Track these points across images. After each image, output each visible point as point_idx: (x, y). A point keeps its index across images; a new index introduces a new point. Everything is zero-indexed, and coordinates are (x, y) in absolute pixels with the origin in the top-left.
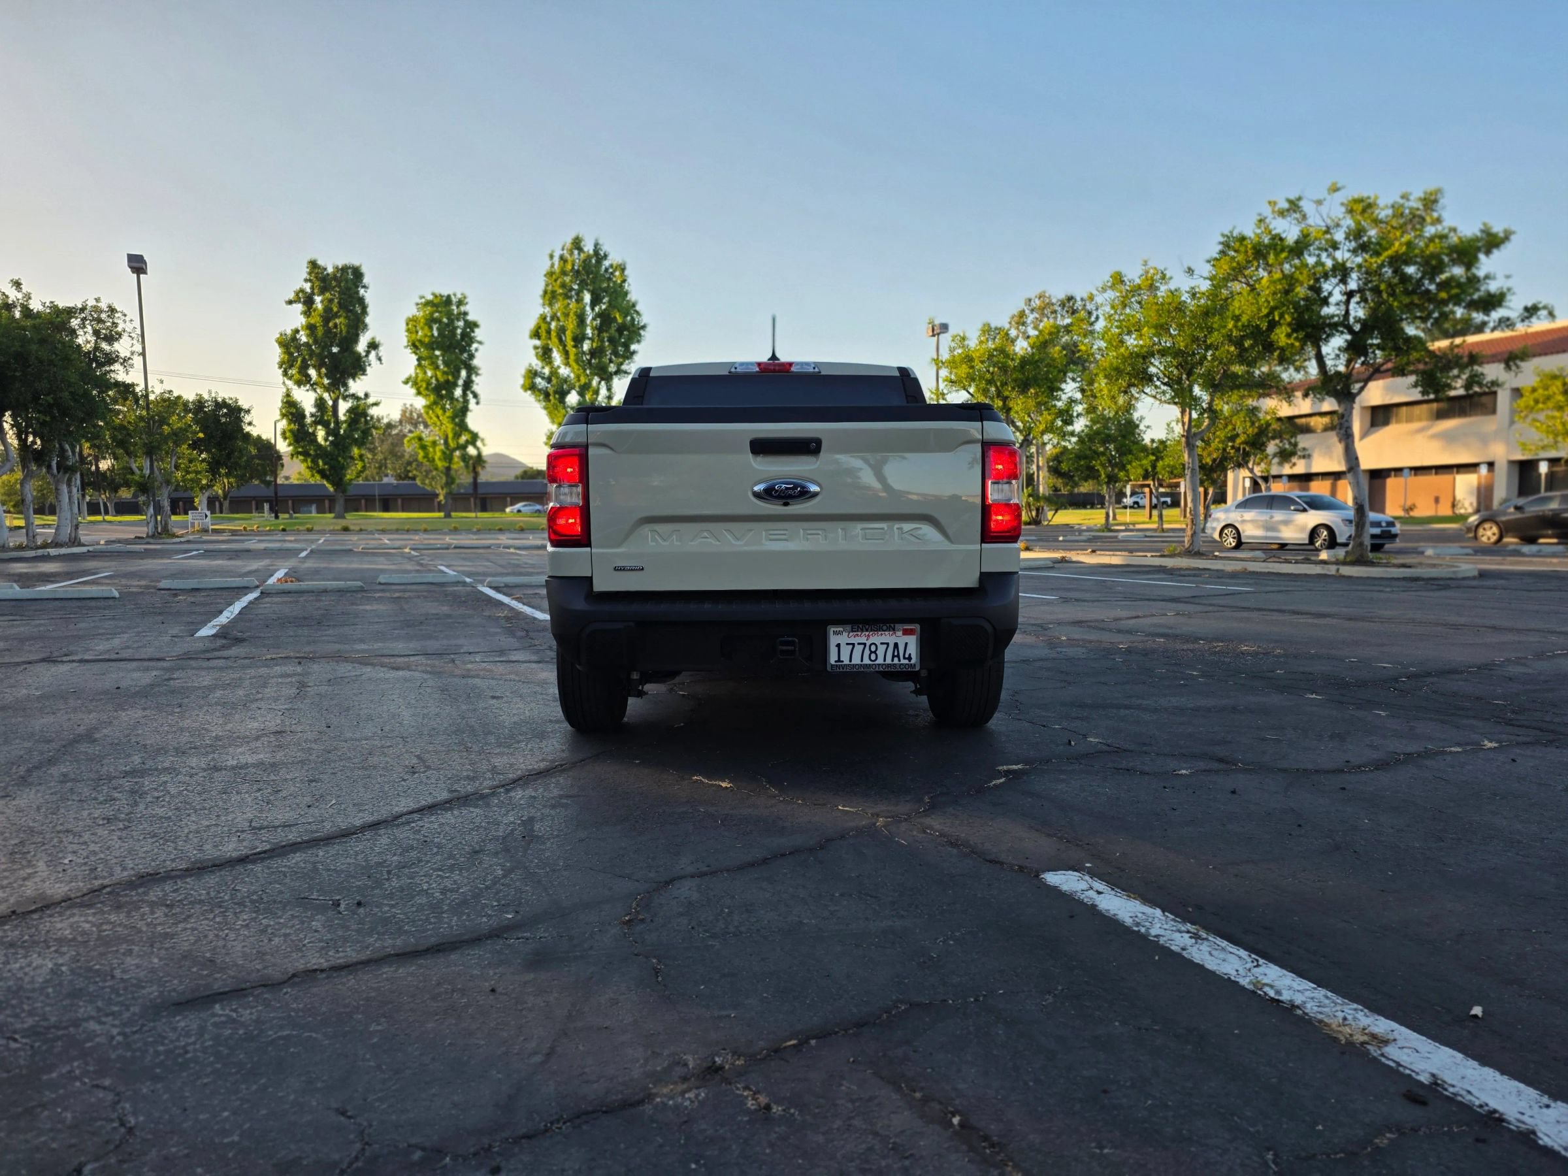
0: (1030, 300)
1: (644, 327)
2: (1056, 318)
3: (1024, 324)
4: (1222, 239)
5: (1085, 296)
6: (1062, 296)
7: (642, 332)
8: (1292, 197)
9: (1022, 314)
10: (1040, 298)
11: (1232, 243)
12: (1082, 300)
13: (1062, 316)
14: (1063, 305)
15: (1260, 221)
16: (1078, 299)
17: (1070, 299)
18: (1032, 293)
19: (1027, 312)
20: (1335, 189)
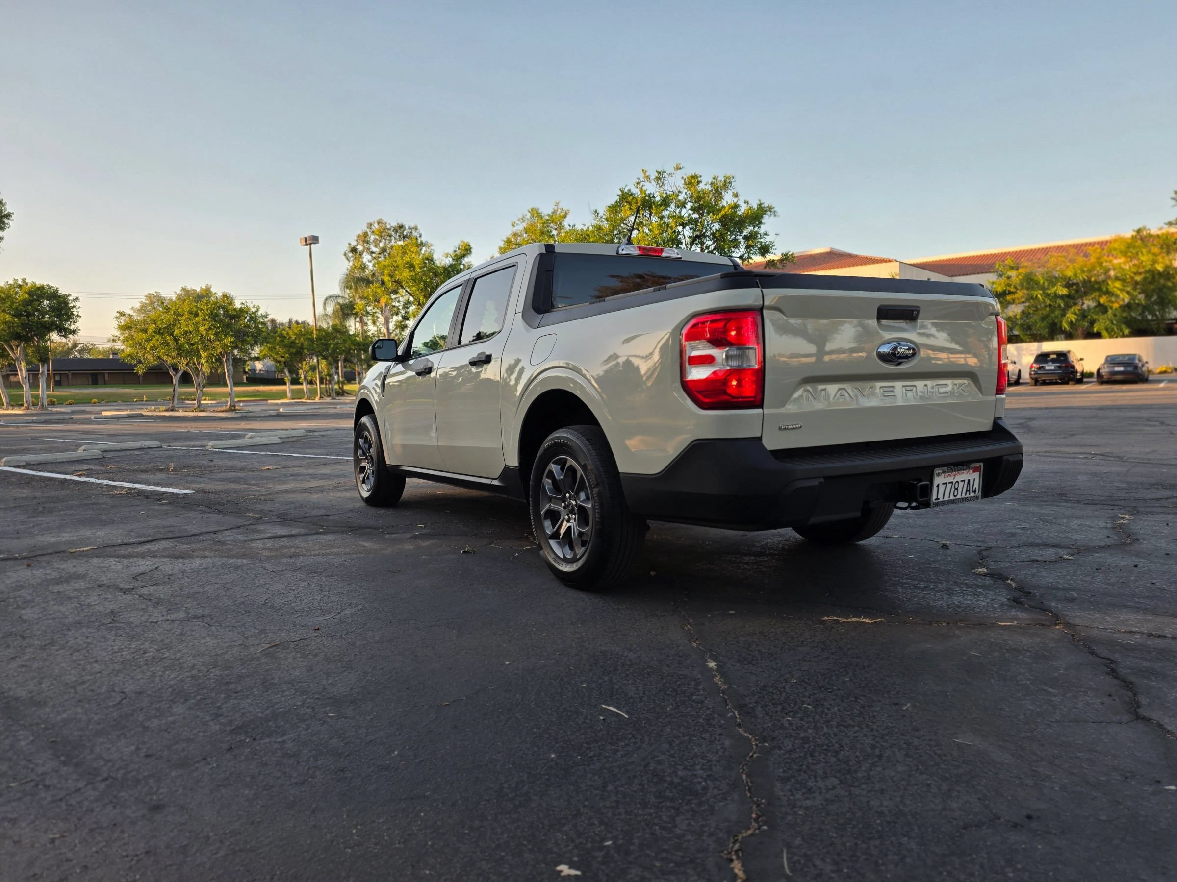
0: (371, 225)
1: (8, 216)
2: (390, 241)
3: (368, 242)
4: (620, 193)
5: (412, 226)
6: (394, 224)
7: (7, 221)
8: (659, 170)
9: (366, 235)
10: (379, 223)
11: (625, 197)
12: (409, 228)
13: (395, 239)
14: (396, 231)
15: (638, 183)
16: (407, 228)
17: (401, 227)
18: (373, 219)
19: (369, 233)
20: (678, 168)
